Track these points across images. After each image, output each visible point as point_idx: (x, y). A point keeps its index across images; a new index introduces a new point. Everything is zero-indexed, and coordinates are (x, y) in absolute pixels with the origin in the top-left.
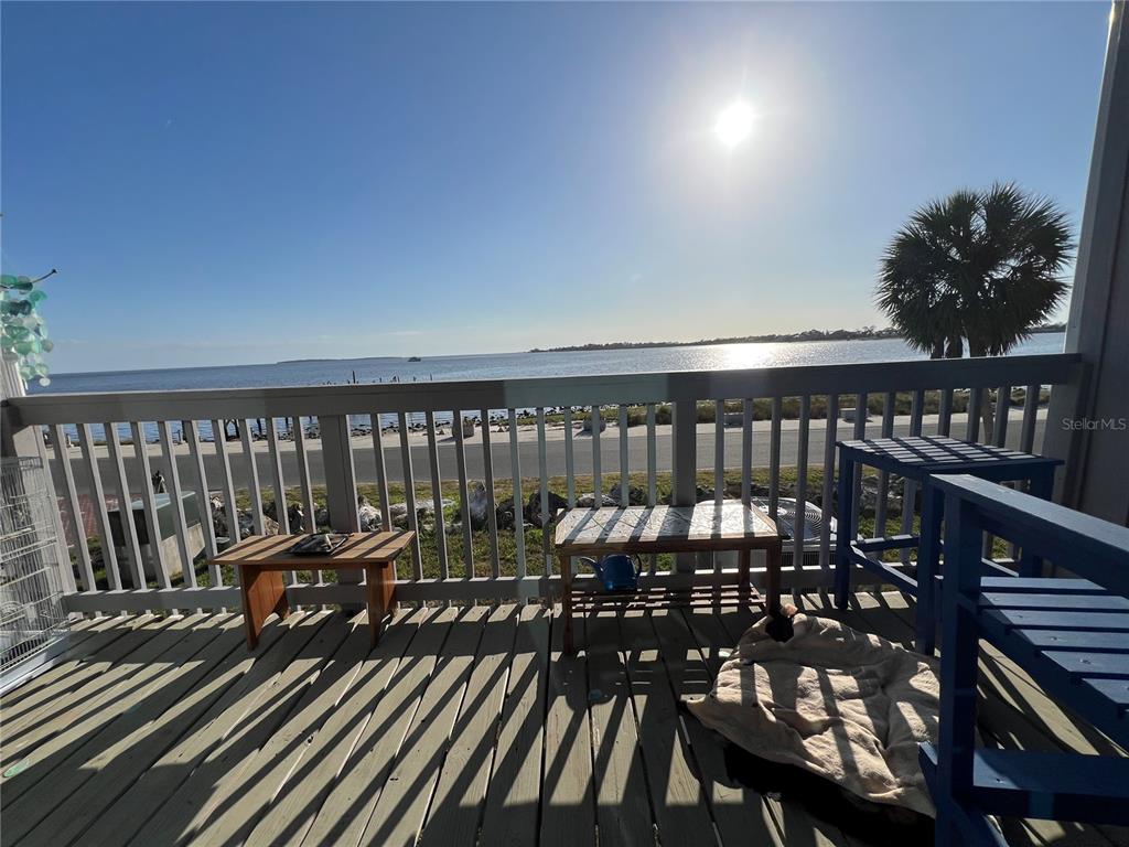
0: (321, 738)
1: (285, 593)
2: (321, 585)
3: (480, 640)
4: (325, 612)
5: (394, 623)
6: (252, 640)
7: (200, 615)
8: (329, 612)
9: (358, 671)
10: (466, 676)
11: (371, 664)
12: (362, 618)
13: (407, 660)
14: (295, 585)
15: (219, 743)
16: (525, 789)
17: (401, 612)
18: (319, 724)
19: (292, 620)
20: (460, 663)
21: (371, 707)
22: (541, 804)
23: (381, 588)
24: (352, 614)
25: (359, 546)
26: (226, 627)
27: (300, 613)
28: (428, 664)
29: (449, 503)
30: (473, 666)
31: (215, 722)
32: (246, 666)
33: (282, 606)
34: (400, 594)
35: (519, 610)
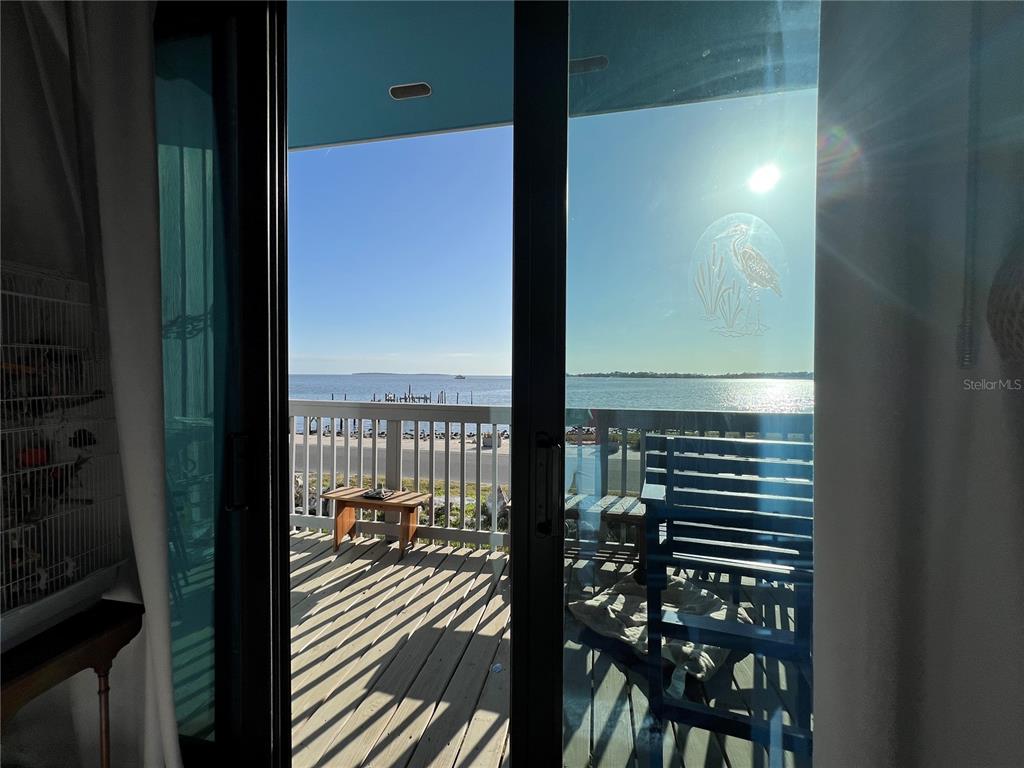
0: (369, 593)
1: (355, 525)
2: (375, 522)
3: (461, 564)
4: (376, 540)
5: (414, 550)
6: (336, 547)
7: (307, 532)
8: (378, 540)
9: (391, 569)
10: (450, 579)
11: (398, 567)
12: (396, 545)
13: (418, 568)
14: (361, 520)
15: (320, 587)
16: (469, 626)
17: (418, 545)
18: (369, 587)
19: (358, 540)
20: (447, 573)
21: (397, 584)
22: (472, 635)
23: (408, 527)
24: (391, 543)
25: (400, 498)
26: (322, 540)
27: (362, 539)
28: (430, 571)
29: (470, 501)
30: (455, 575)
31: (318, 579)
32: (333, 558)
33: (352, 532)
34: (419, 533)
35: (490, 553)
